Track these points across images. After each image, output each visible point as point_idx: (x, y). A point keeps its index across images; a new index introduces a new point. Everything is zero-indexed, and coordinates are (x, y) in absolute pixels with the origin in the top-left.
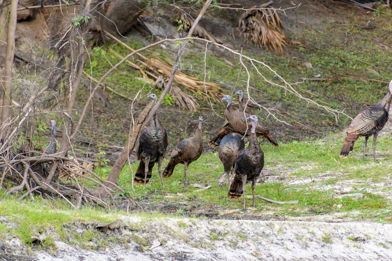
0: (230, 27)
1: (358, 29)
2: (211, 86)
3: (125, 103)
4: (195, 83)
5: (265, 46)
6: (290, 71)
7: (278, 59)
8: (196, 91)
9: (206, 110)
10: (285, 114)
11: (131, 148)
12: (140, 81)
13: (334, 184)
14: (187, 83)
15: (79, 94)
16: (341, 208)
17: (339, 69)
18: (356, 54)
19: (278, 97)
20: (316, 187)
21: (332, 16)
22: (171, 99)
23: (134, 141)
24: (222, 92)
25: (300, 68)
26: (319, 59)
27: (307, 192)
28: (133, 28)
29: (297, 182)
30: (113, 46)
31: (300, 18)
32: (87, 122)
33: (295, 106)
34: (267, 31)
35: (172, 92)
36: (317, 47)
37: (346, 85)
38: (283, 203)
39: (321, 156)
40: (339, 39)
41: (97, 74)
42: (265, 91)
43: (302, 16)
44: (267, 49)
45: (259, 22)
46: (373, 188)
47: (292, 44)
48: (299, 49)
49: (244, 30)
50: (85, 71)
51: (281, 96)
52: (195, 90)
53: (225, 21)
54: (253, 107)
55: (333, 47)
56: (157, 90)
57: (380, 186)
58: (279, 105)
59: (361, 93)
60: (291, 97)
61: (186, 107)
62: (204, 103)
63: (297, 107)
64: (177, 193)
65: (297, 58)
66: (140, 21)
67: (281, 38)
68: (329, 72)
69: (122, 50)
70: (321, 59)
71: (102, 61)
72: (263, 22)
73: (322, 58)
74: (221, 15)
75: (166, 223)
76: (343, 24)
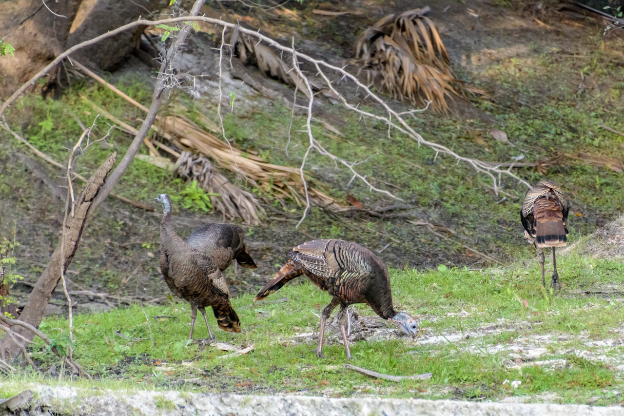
0: (337, 57)
1: (607, 66)
2: (292, 174)
3: (110, 207)
4: (257, 167)
5: (411, 97)
6: (461, 147)
7: (436, 123)
8: (261, 184)
9: (280, 222)
10: (445, 232)
11: (69, 253)
12: (143, 162)
13: (511, 342)
14: (242, 167)
15: (14, 187)
16: (518, 388)
17: (565, 145)
18: (602, 116)
19: (432, 199)
20: (472, 349)
21: (552, 40)
22: (207, 199)
23: (75, 238)
24: (314, 186)
25: (481, 142)
26: (522, 124)
27: (452, 358)
28: (133, 57)
29: (432, 340)
30: (88, 91)
31: (485, 42)
32: (28, 244)
33: (467, 217)
34: (413, 67)
35: (208, 184)
36: (519, 101)
37: (578, 177)
38: (398, 378)
39: (493, 294)
40: (567, 86)
41: (53, 145)
42: (406, 186)
43: (490, 38)
44: (414, 104)
45: (398, 48)
46: (591, 350)
47: (466, 93)
48: (480, 104)
49: (366, 65)
50: (28, 139)
51: (438, 196)
52: (257, 182)
53: (329, 46)
54: (379, 217)
55: (553, 102)
56: (178, 180)
57: (604, 345)
58: (434, 214)
59: (608, 193)
60: (459, 199)
61: (238, 215)
62: (276, 207)
63: (471, 218)
64: (181, 362)
65: (475, 122)
66: (149, 43)
67: (444, 80)
68: (543, 151)
69: (108, 100)
70: (527, 124)
71: (63, 121)
72: (407, 47)
73: (530, 122)
74: (321, 34)
75: (128, 401)
76: (575, 56)
